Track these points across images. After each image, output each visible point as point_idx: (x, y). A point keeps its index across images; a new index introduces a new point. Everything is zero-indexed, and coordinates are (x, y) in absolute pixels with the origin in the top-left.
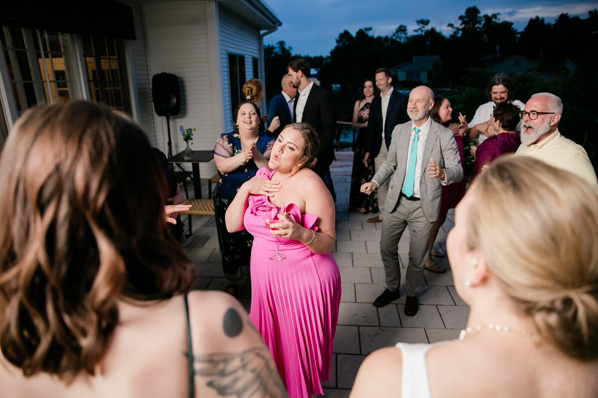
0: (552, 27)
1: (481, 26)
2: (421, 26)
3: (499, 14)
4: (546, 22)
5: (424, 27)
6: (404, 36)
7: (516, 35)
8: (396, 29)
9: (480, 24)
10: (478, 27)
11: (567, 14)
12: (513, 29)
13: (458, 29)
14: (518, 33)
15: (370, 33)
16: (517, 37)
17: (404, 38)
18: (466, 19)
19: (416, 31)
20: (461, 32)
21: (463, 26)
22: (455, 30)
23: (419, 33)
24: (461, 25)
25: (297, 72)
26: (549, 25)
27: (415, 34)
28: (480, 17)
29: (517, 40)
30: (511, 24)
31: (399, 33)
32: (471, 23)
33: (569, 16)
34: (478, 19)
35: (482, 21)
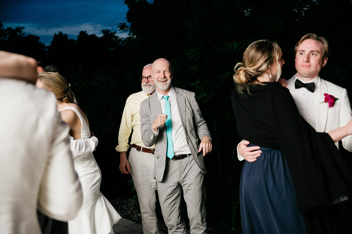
3: (23, 28)
4: (69, 38)
7: (44, 49)
11: (85, 32)
12: (40, 43)
26: (72, 41)
28: (3, 29)
33: (87, 34)
34: (2, 32)
35: (7, 34)
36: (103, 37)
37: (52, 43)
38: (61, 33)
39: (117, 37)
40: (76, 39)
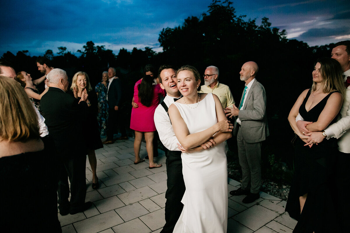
0: (131, 54)
1: (96, 52)
2: (61, 50)
3: (104, 46)
4: (128, 51)
5: (63, 51)
6: (51, 56)
7: (115, 57)
8: (46, 52)
9: (96, 51)
10: (95, 52)
11: (136, 48)
12: (113, 54)
13: (83, 53)
14: (116, 56)
15: (27, 54)
16: (115, 58)
17: (52, 57)
18: (87, 48)
19: (59, 53)
20: (85, 55)
21: (86, 51)
22: (82, 53)
23: (61, 54)
24: (85, 51)
25: (43, 65)
26: (129, 53)
27: (58, 55)
28: (95, 47)
29: (116, 59)
30: (111, 51)
31: (48, 54)
32: (90, 50)
34: (94, 48)
35: (96, 49)
36: (145, 51)
37: (119, 54)
38: (123, 49)
39: (152, 51)
40: (131, 51)
